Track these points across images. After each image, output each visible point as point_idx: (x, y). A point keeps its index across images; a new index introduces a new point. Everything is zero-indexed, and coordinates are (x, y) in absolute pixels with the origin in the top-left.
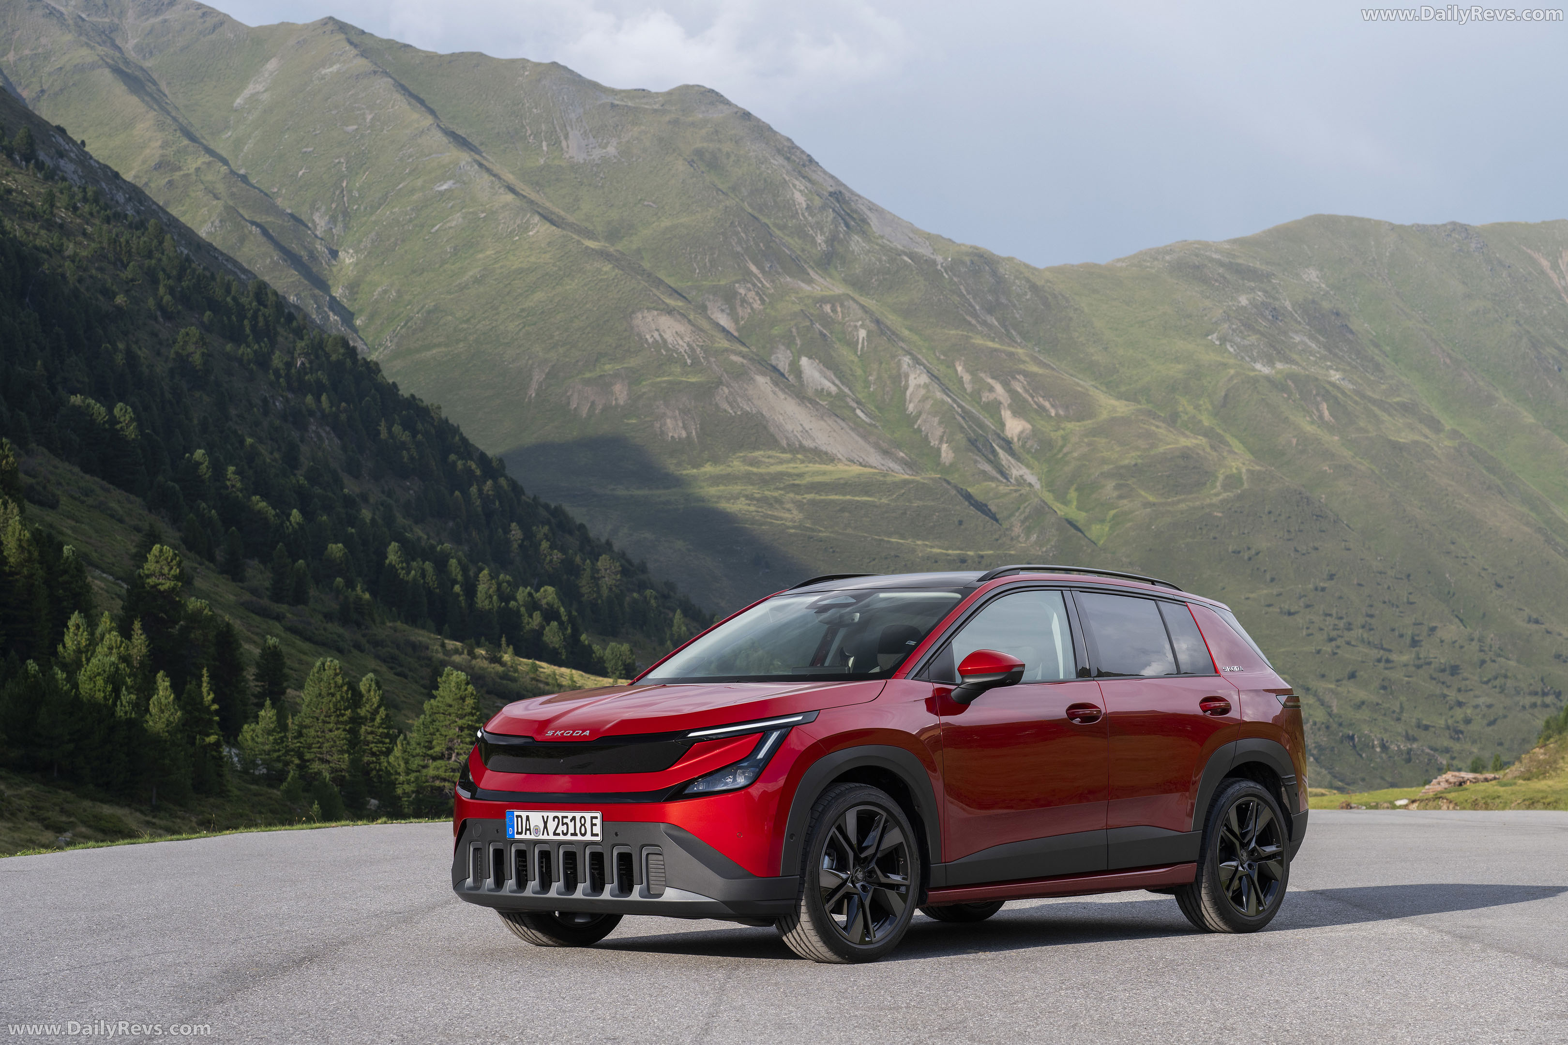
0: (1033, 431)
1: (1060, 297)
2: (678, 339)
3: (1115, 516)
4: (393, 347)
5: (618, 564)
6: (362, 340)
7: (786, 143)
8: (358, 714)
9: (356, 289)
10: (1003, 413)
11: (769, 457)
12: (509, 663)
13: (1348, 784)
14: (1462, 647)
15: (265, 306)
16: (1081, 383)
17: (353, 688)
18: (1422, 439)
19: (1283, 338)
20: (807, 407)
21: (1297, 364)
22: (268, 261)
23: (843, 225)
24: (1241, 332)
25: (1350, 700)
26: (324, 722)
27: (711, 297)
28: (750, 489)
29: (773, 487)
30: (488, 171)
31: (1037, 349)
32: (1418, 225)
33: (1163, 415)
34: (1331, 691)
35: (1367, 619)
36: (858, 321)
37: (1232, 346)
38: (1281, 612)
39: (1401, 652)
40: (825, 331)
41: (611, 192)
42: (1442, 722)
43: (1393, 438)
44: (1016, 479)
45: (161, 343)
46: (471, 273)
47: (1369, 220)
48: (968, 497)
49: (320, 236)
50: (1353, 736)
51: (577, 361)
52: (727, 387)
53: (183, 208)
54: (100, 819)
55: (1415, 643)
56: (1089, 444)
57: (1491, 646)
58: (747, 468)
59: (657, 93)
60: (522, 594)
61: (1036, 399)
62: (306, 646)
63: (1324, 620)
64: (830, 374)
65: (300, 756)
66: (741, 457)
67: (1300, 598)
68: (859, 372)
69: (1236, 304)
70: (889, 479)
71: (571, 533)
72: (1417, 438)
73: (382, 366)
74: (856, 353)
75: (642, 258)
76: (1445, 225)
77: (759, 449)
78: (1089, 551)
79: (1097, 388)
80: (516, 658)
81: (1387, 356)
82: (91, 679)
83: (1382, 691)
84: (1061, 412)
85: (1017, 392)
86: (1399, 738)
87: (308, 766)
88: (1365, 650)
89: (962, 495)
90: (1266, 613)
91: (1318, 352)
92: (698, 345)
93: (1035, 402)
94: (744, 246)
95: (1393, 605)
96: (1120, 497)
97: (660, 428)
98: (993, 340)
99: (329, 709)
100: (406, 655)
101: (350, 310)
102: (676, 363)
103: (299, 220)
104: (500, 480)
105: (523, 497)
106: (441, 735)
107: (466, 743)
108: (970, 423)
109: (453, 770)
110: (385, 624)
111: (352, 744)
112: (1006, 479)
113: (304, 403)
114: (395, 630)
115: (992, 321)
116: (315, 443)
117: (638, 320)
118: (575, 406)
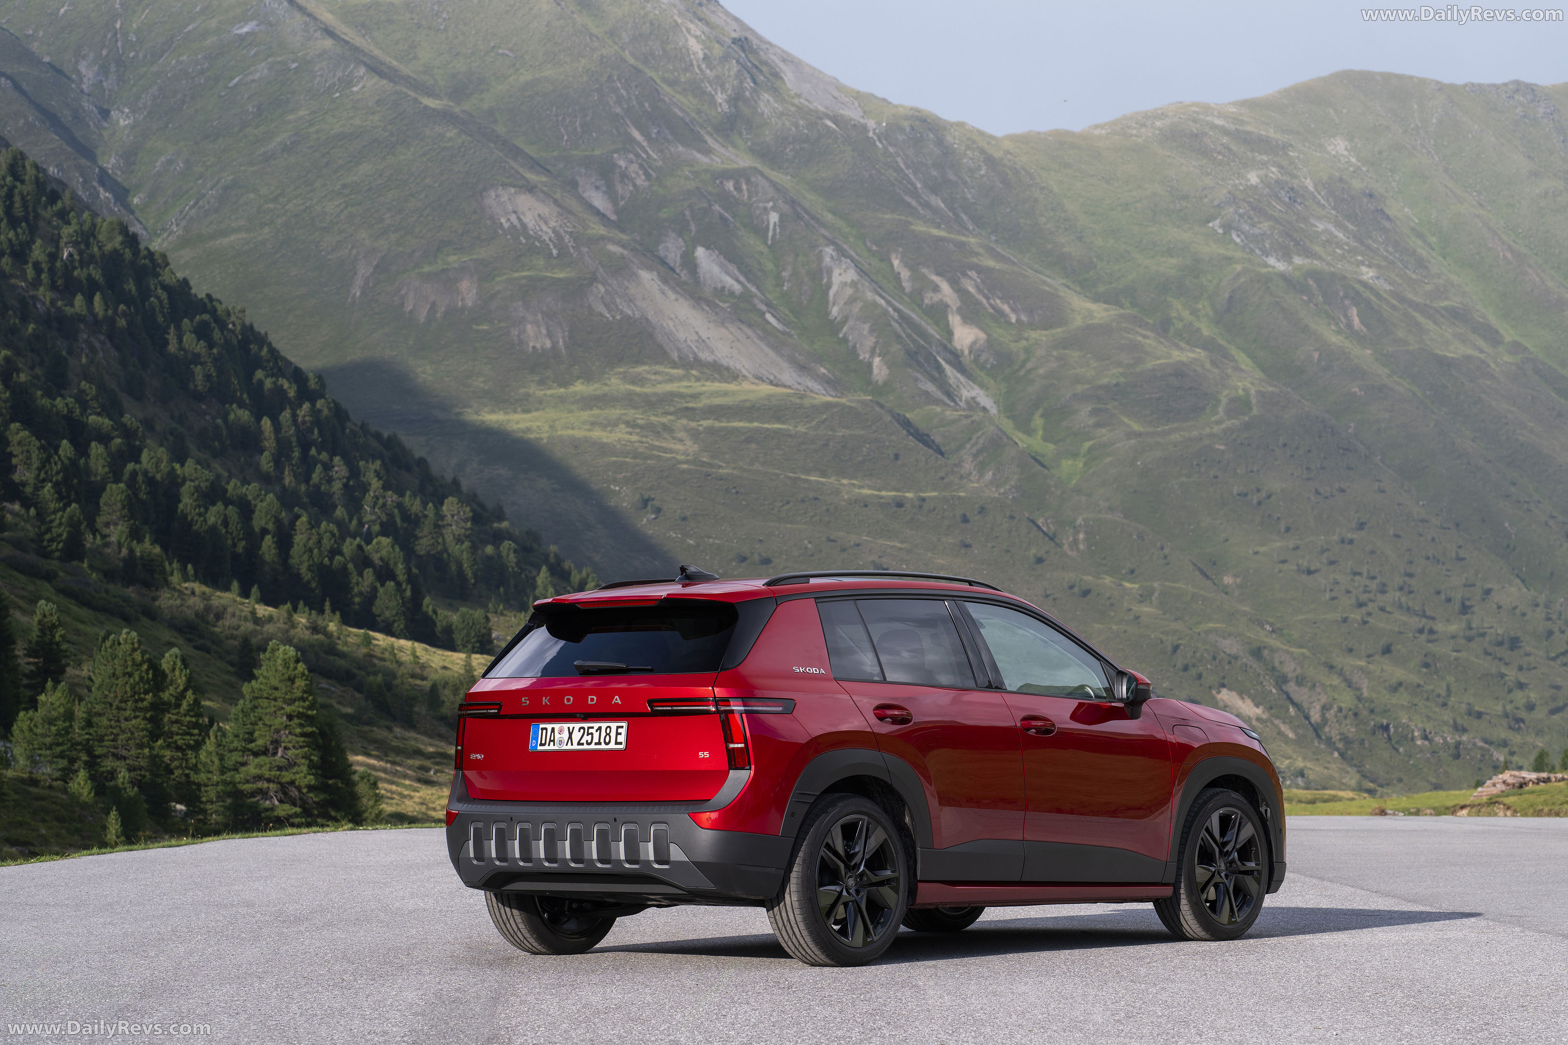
0: (988, 341)
1: (1023, 172)
2: (542, 223)
3: (1090, 449)
4: (180, 232)
5: (468, 509)
6: (141, 223)
8: (161, 698)
9: (132, 159)
10: (950, 318)
11: (655, 373)
12: (335, 634)
13: (1381, 786)
14: (1524, 614)
15: (22, 182)
16: (1049, 280)
17: (154, 666)
18: (1477, 354)
19: (1302, 226)
20: (703, 310)
21: (1320, 258)
22: (21, 121)
23: (749, 80)
24: (1250, 218)
25: (1385, 681)
26: (119, 708)
27: (583, 170)
28: (632, 414)
29: (660, 411)
31: (993, 238)
32: (1473, 85)
33: (1151, 322)
34: (1361, 669)
35: (1406, 579)
36: (768, 202)
37: (1238, 236)
38: (1299, 570)
39: (1448, 621)
40: (726, 215)
41: (457, 37)
42: (1499, 708)
43: (1440, 353)
44: (967, 402)
46: (279, 139)
47: (1411, 78)
48: (906, 424)
49: (86, 91)
50: (1388, 726)
51: (414, 251)
52: (603, 284)
55: (1465, 609)
56: (1058, 358)
57: (1560, 613)
58: (627, 386)
60: (349, 546)
61: (992, 301)
62: (83, 612)
63: (1352, 580)
64: (732, 268)
65: (90, 752)
66: (620, 373)
67: (1323, 551)
68: (770, 266)
69: (1243, 182)
70: (807, 402)
71: (408, 468)
72: (1470, 351)
73: (171, 257)
74: (765, 242)
75: (496, 121)
76: (1505, 84)
77: (644, 364)
78: (1059, 492)
79: (1068, 287)
80: (344, 627)
81: (1433, 249)
83: (1424, 670)
84: (1024, 318)
85: (969, 292)
86: (1445, 728)
87: (99, 764)
88: (1403, 618)
89: (899, 423)
90: (1280, 571)
91: (1347, 244)
92: (566, 232)
93: (991, 305)
94: (625, 106)
95: (1438, 561)
96: (1098, 425)
97: (518, 336)
98: (938, 227)
99: (126, 693)
100: (208, 623)
101: (126, 185)
102: (539, 253)
103: (59, 71)
104: (320, 404)
105: (348, 424)
106: (264, 724)
107: (296, 735)
108: (909, 331)
109: (280, 768)
110: (180, 585)
111: (154, 736)
112: (954, 401)
113: (72, 306)
114: (193, 593)
115: (937, 202)
116: (87, 356)
117: (491, 199)
118: (411, 308)
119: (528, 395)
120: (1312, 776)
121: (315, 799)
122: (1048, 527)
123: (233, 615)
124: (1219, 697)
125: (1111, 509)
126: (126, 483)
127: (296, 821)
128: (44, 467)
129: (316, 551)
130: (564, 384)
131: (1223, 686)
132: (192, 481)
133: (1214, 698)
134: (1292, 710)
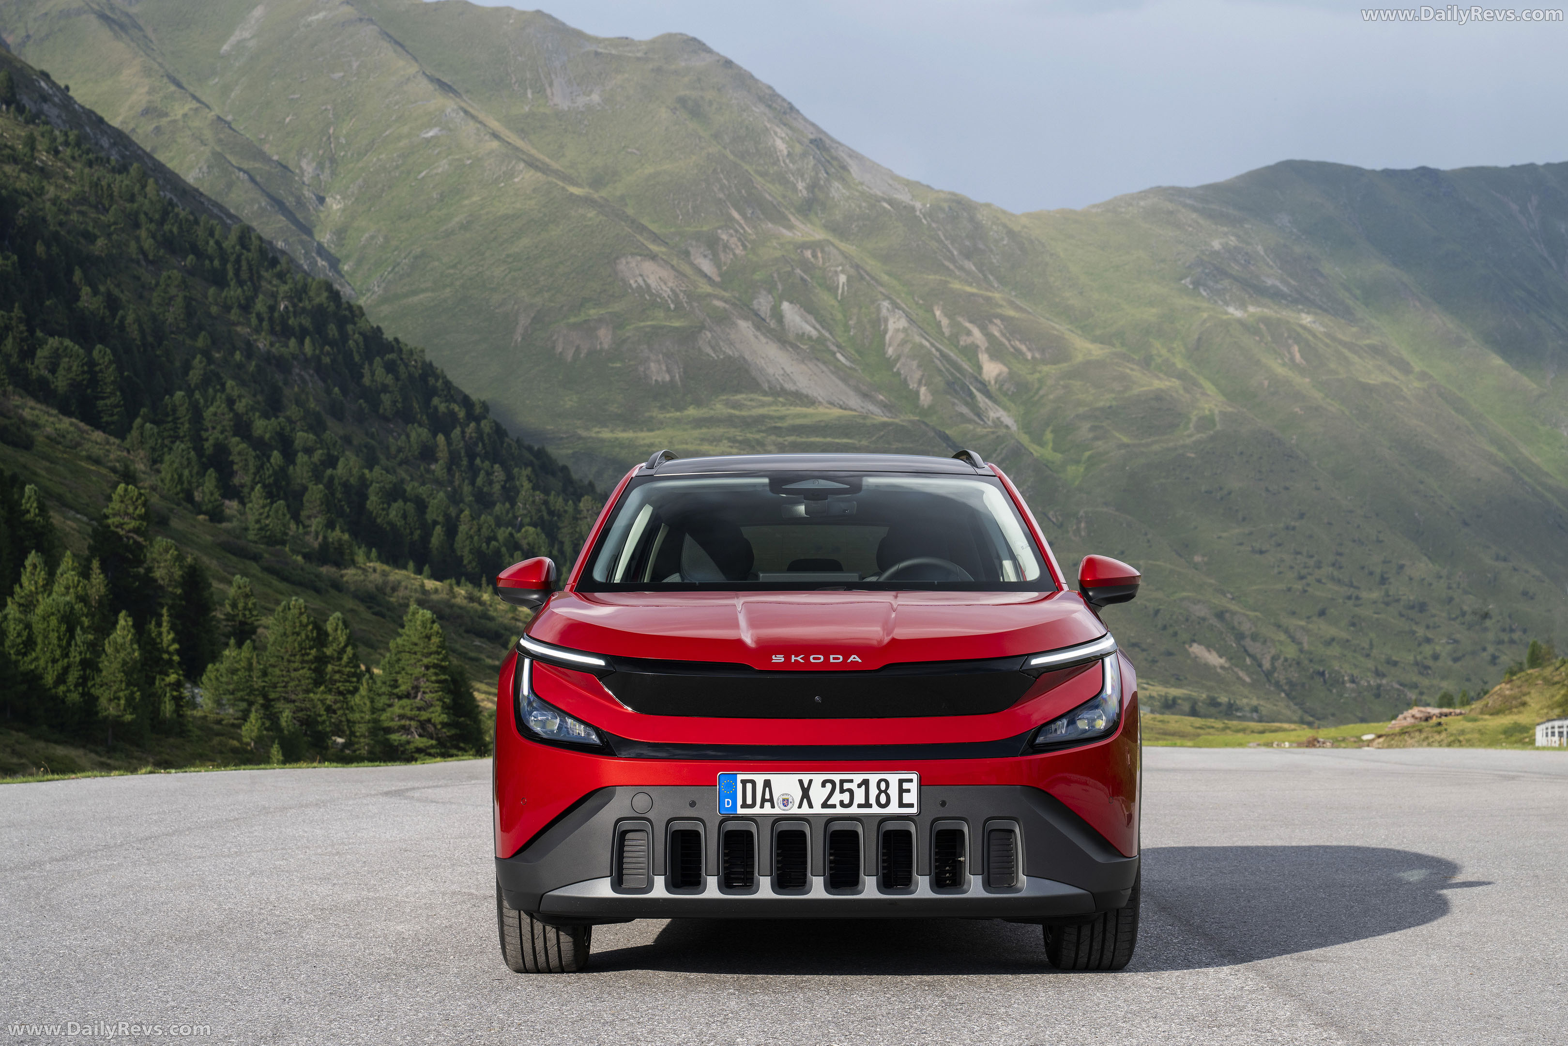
0: (1010, 373)
1: (1036, 242)
2: (662, 284)
3: (1090, 458)
4: (381, 292)
6: (349, 285)
7: (767, 91)
8: (324, 653)
9: (343, 235)
10: (980, 356)
11: (751, 400)
12: (488, 603)
13: (1318, 719)
14: (1430, 584)
15: (249, 250)
16: (1057, 326)
17: (319, 627)
18: (1392, 381)
20: (788, 350)
21: (1269, 307)
22: (256, 207)
23: (823, 172)
24: (1214, 276)
25: (1321, 637)
26: (289, 661)
27: (694, 243)
28: (733, 432)
29: (755, 429)
30: (473, 117)
31: (1014, 293)
32: (1388, 170)
33: (1137, 358)
34: (1302, 628)
35: (1338, 557)
36: (838, 266)
37: (1205, 290)
38: (1253, 551)
39: (1370, 589)
40: (805, 277)
41: (595, 140)
42: (1411, 658)
43: (1363, 380)
44: (993, 422)
45: (143, 287)
46: (457, 219)
47: (1341, 165)
48: (946, 439)
49: (307, 182)
50: (1324, 671)
51: (562, 306)
52: (710, 331)
53: (171, 154)
54: (52, 761)
55: (1384, 580)
56: (1065, 387)
57: (1459, 584)
58: (729, 410)
59: (640, 42)
60: (503, 534)
61: (1012, 343)
62: (283, 586)
63: (1295, 558)
64: (811, 318)
65: (265, 697)
66: (723, 400)
67: (1271, 536)
68: (839, 316)
69: (1209, 248)
70: (868, 422)
71: (553, 474)
72: (1387, 379)
73: (367, 310)
74: (836, 298)
75: (626, 205)
76: (1415, 170)
77: (741, 392)
78: (1065, 491)
79: (1072, 331)
80: (495, 599)
81: (1357, 299)
82: (44, 619)
83: (1352, 628)
84: (1037, 355)
85: (994, 336)
86: (1369, 674)
87: (273, 706)
88: (1335, 588)
89: (940, 437)
90: (1238, 552)
91: (1290, 296)
92: (681, 290)
93: (1012, 346)
94: (727, 192)
95: (1362, 543)
96: (1096, 438)
97: (644, 371)
98: (970, 285)
99: (294, 648)
100: (385, 594)
101: (338, 255)
102: (660, 307)
103: (285, 167)
104: (483, 423)
105: (507, 440)
106: (407, 673)
107: (432, 682)
108: (948, 366)
109: (419, 709)
110: (365, 564)
111: (317, 683)
112: (983, 420)
113: (287, 347)
114: (375, 570)
115: (970, 266)
116: (299, 386)
117: (622, 265)
118: (560, 350)
119: (651, 417)
120: (1264, 712)
121: (448, 734)
122: (1057, 519)
123: (406, 588)
124: (1191, 650)
125: (1106, 504)
126: (325, 486)
127: (432, 751)
128: (258, 472)
129: (476, 538)
130: (680, 409)
131: (1194, 641)
132: (377, 482)
133: (1186, 651)
134: (1248, 661)
